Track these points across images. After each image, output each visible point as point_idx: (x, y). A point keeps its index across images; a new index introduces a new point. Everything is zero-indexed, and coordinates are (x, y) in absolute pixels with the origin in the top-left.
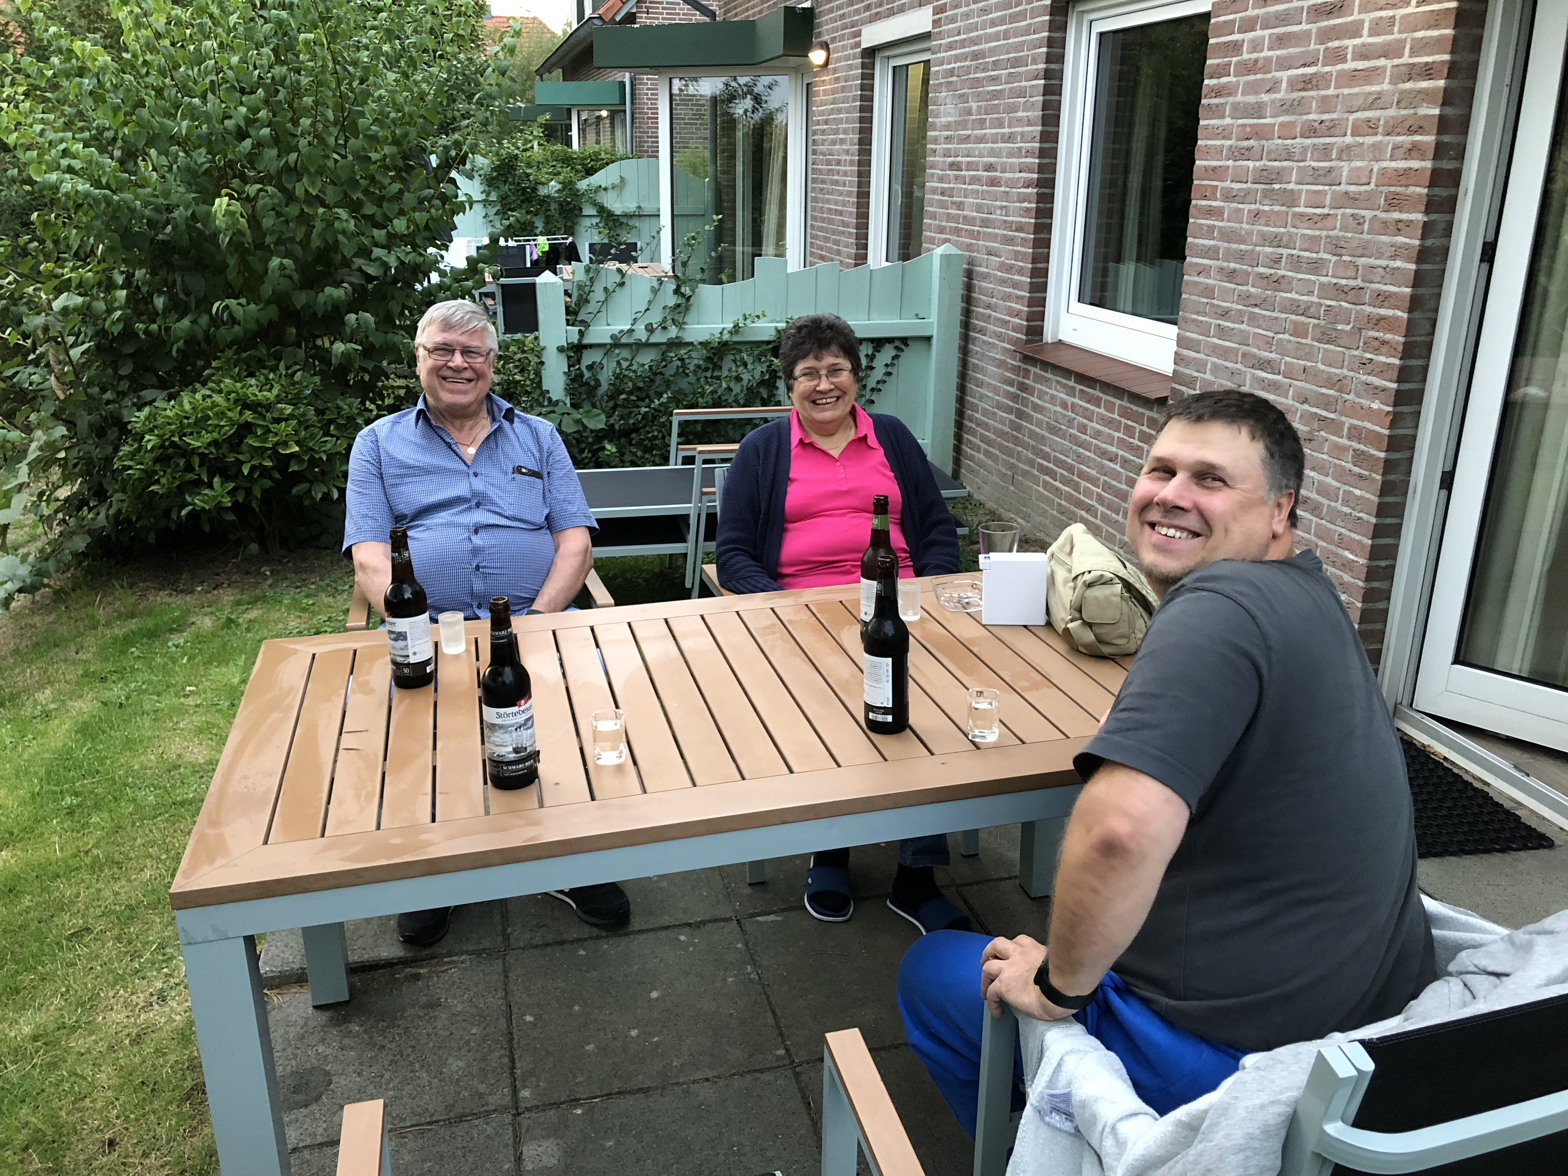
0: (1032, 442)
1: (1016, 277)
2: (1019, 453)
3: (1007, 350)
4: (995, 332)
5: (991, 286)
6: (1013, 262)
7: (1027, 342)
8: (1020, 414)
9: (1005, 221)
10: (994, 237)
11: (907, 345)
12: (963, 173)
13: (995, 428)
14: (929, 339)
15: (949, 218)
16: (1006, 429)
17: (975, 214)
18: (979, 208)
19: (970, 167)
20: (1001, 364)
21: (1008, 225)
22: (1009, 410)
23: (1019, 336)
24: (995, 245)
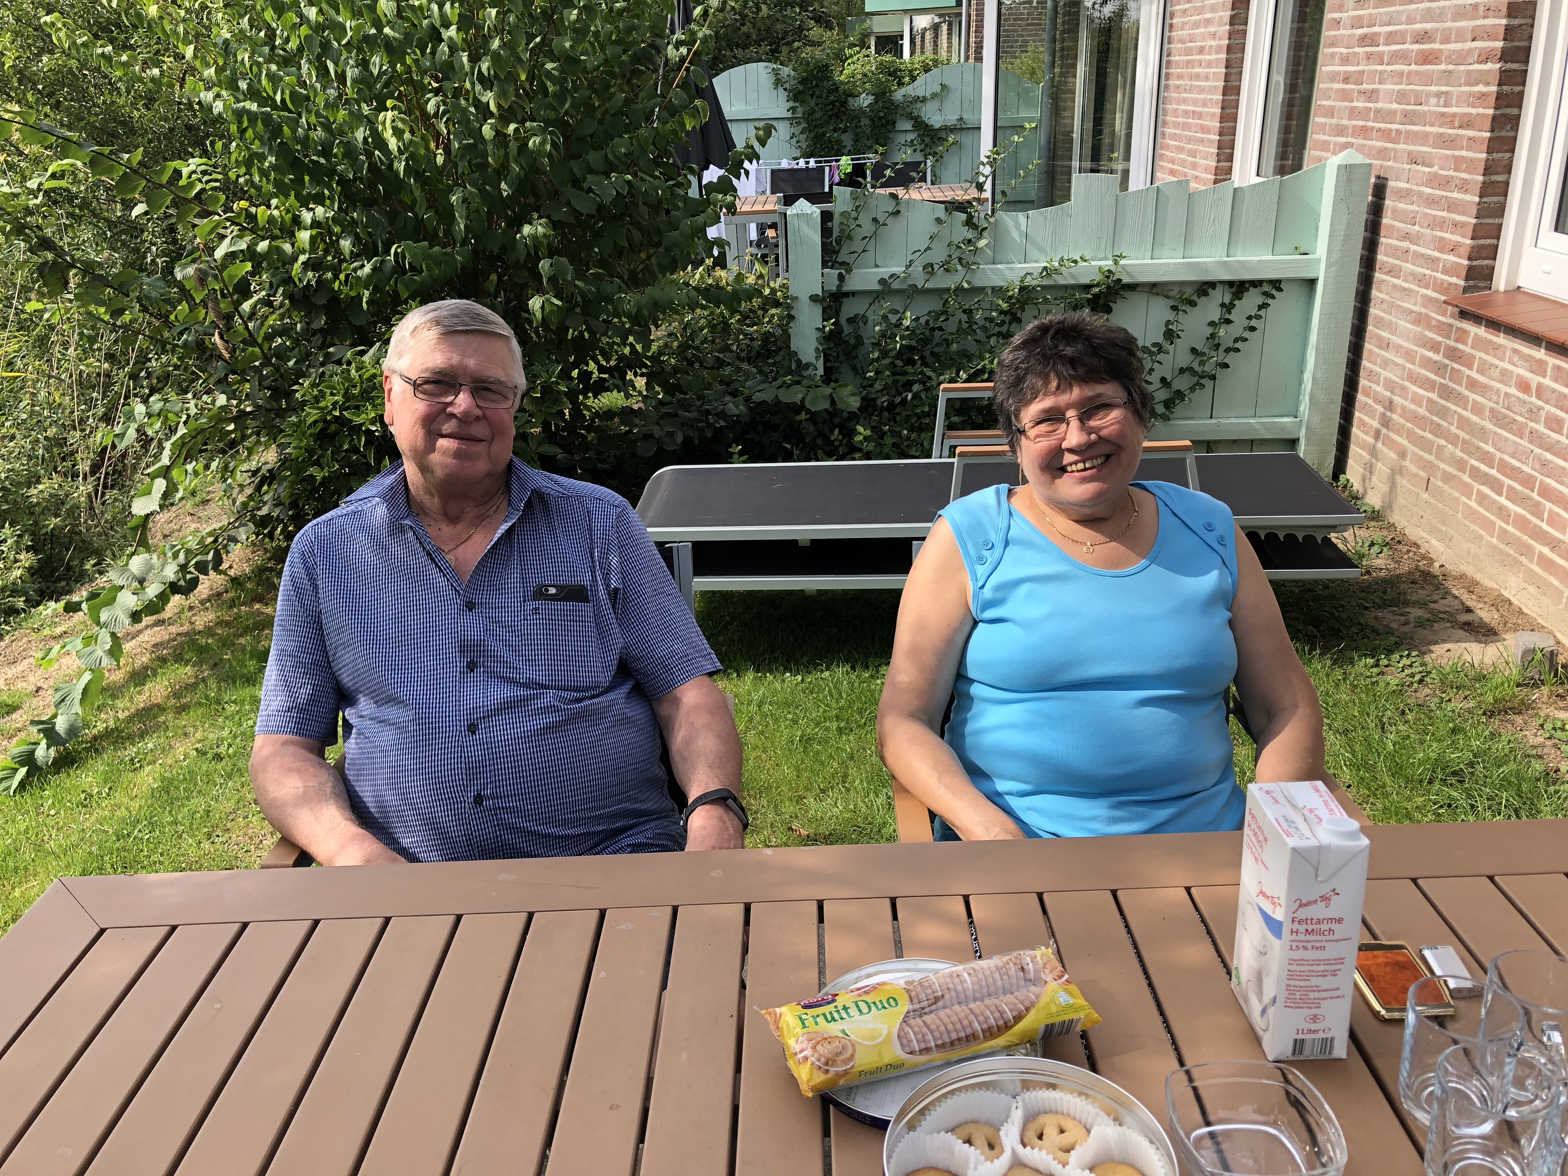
0: (1462, 434)
1: (1455, 195)
2: (1440, 448)
3: (1431, 300)
4: (1413, 274)
5: (1414, 207)
6: (1452, 173)
7: (1466, 290)
8: (1446, 393)
9: (1443, 115)
10: (1424, 138)
11: (1280, 290)
12: (1381, 48)
13: (1403, 408)
14: (1311, 283)
15: (1353, 113)
16: (1422, 411)
17: (1395, 106)
18: (1401, 98)
19: (1391, 38)
20: (1419, 319)
21: (1448, 120)
22: (1429, 385)
23: (1454, 280)
24: (1424, 149)
